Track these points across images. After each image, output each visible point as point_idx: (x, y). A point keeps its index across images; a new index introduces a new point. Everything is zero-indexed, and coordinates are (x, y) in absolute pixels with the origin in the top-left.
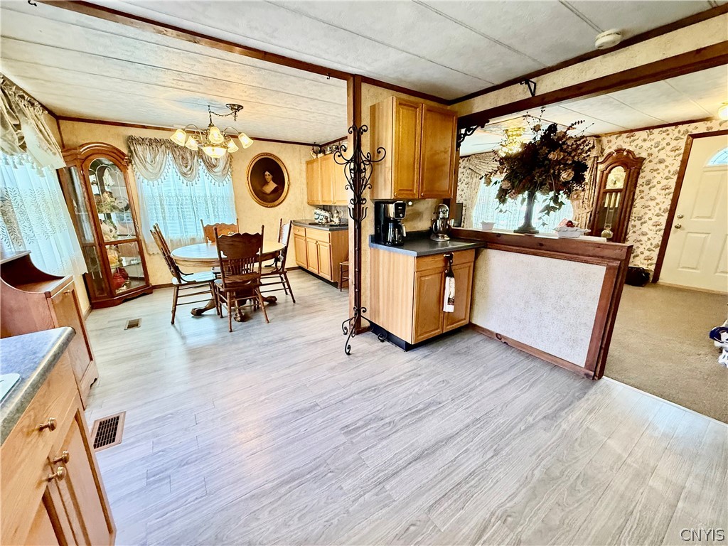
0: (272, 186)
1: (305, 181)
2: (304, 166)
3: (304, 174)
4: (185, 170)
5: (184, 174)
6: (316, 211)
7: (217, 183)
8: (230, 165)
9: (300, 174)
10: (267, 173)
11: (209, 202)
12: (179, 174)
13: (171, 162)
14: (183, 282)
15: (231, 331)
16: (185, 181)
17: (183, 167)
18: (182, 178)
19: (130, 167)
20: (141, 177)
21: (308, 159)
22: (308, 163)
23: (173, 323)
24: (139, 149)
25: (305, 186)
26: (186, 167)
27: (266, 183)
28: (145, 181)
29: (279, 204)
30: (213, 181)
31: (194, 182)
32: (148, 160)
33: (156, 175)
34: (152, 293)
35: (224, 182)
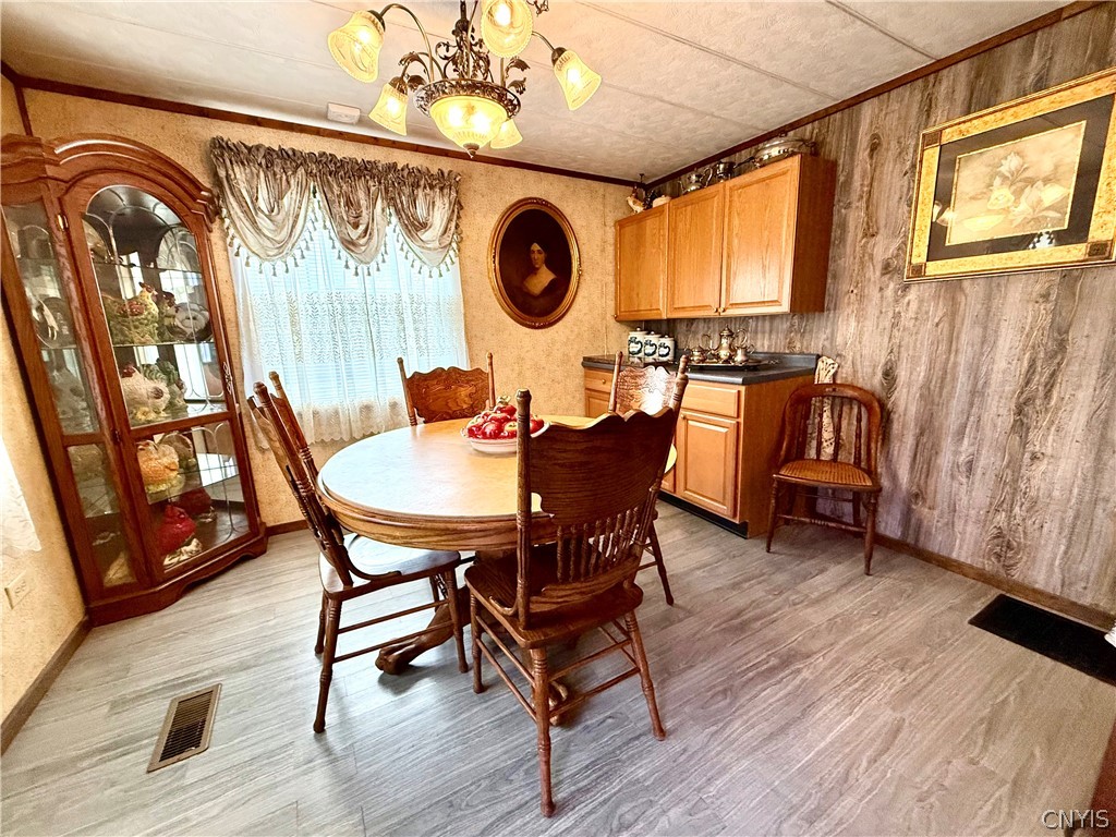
0: (544, 277)
1: (610, 267)
2: (611, 233)
3: (610, 249)
4: (354, 234)
5: (349, 244)
6: (633, 334)
7: (425, 270)
8: (457, 226)
9: (603, 251)
10: (536, 247)
11: (408, 317)
12: (338, 244)
13: (319, 214)
14: (358, 582)
15: (552, 809)
16: (352, 264)
17: (349, 227)
18: (344, 253)
19: (215, 226)
20: (244, 251)
21: (620, 215)
22: (621, 225)
23: (320, 727)
24: (240, 174)
25: (611, 279)
26: (356, 226)
27: (533, 271)
28: (254, 260)
29: (560, 319)
30: (418, 263)
31: (373, 265)
32: (262, 204)
33: (281, 246)
34: (263, 552)
35: (443, 266)
